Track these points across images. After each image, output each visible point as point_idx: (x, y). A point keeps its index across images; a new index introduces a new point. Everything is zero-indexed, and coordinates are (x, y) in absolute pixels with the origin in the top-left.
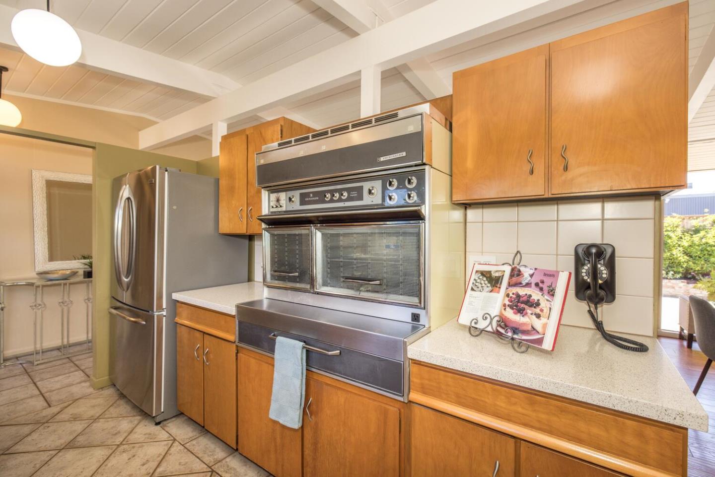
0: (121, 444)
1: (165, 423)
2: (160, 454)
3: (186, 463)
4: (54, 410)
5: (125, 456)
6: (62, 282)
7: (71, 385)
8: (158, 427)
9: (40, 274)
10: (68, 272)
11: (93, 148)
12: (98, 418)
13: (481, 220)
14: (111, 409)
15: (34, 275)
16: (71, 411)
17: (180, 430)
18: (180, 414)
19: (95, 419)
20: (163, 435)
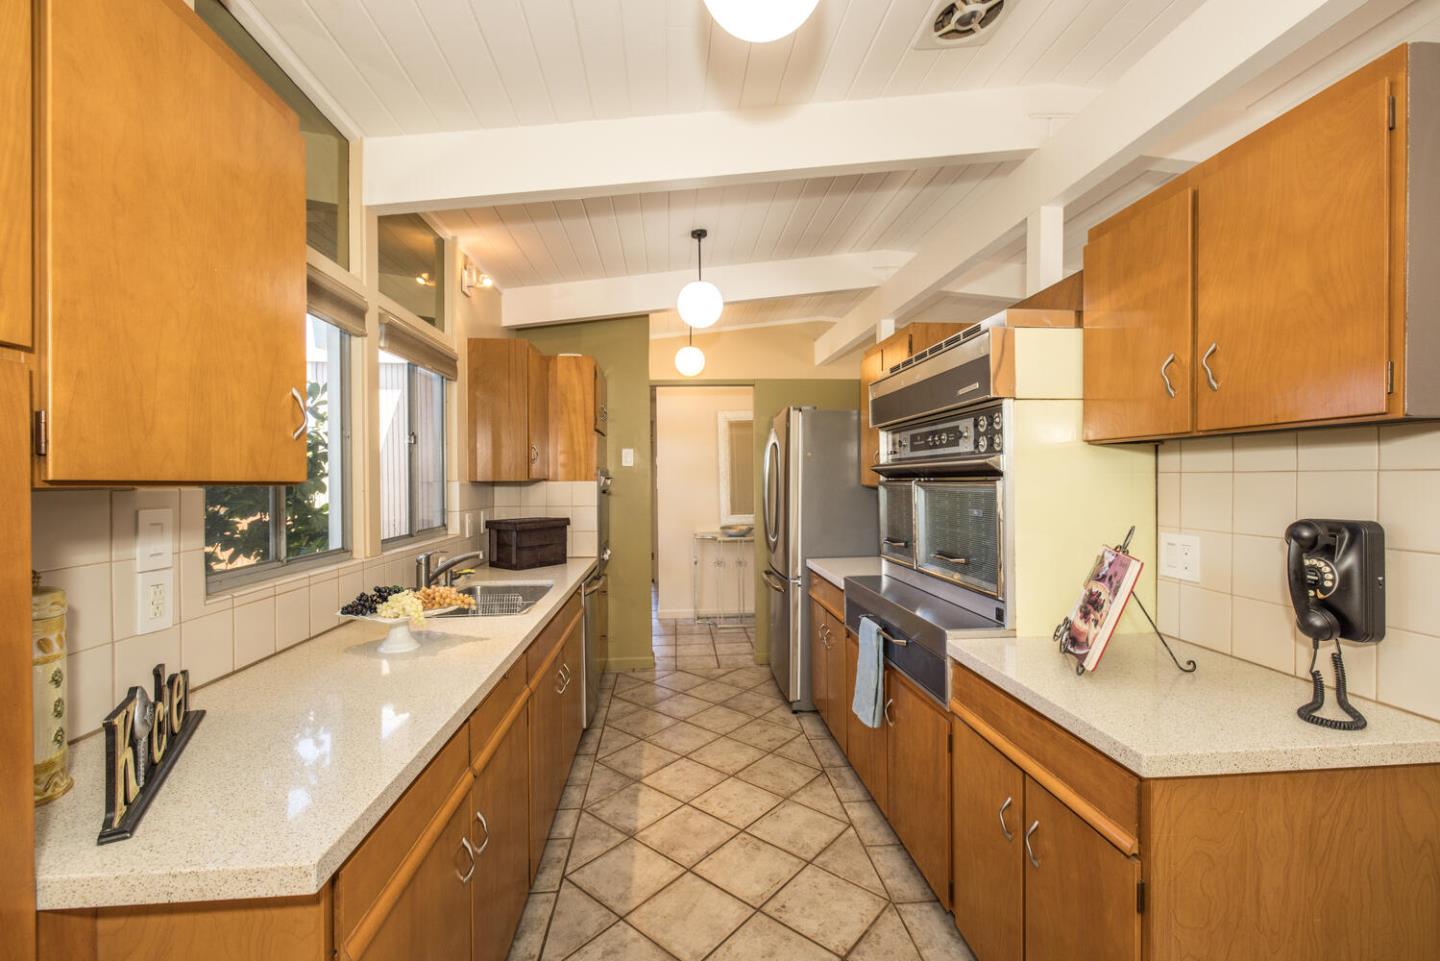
0: (759, 717)
1: (801, 714)
2: (785, 739)
3: (804, 755)
4: (721, 671)
5: (758, 728)
6: (739, 538)
7: (738, 654)
8: (794, 716)
9: (723, 528)
10: (745, 528)
11: (753, 385)
12: (749, 690)
13: (1178, 469)
14: (762, 686)
15: (718, 529)
16: (732, 676)
17: (810, 725)
18: (816, 712)
19: (748, 690)
20: (795, 724)
